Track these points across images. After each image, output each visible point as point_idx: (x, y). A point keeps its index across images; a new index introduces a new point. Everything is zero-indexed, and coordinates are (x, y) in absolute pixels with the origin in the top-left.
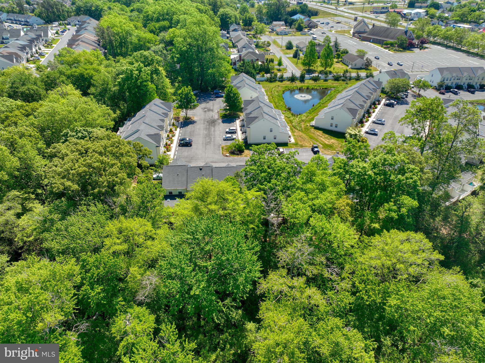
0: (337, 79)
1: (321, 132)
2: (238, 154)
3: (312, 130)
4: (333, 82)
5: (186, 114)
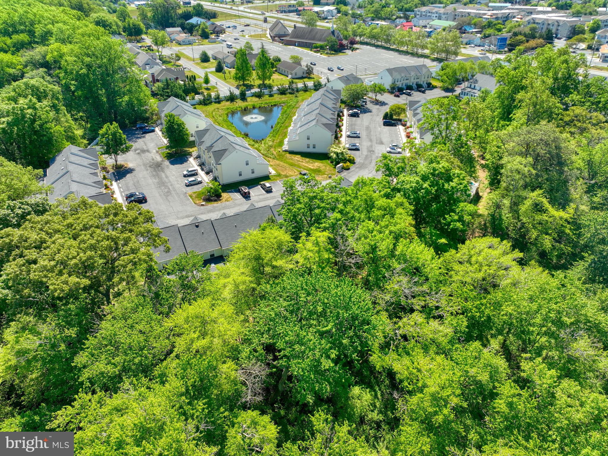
0: (282, 92)
1: (299, 156)
2: (215, 201)
3: (288, 155)
4: (280, 96)
5: (116, 161)
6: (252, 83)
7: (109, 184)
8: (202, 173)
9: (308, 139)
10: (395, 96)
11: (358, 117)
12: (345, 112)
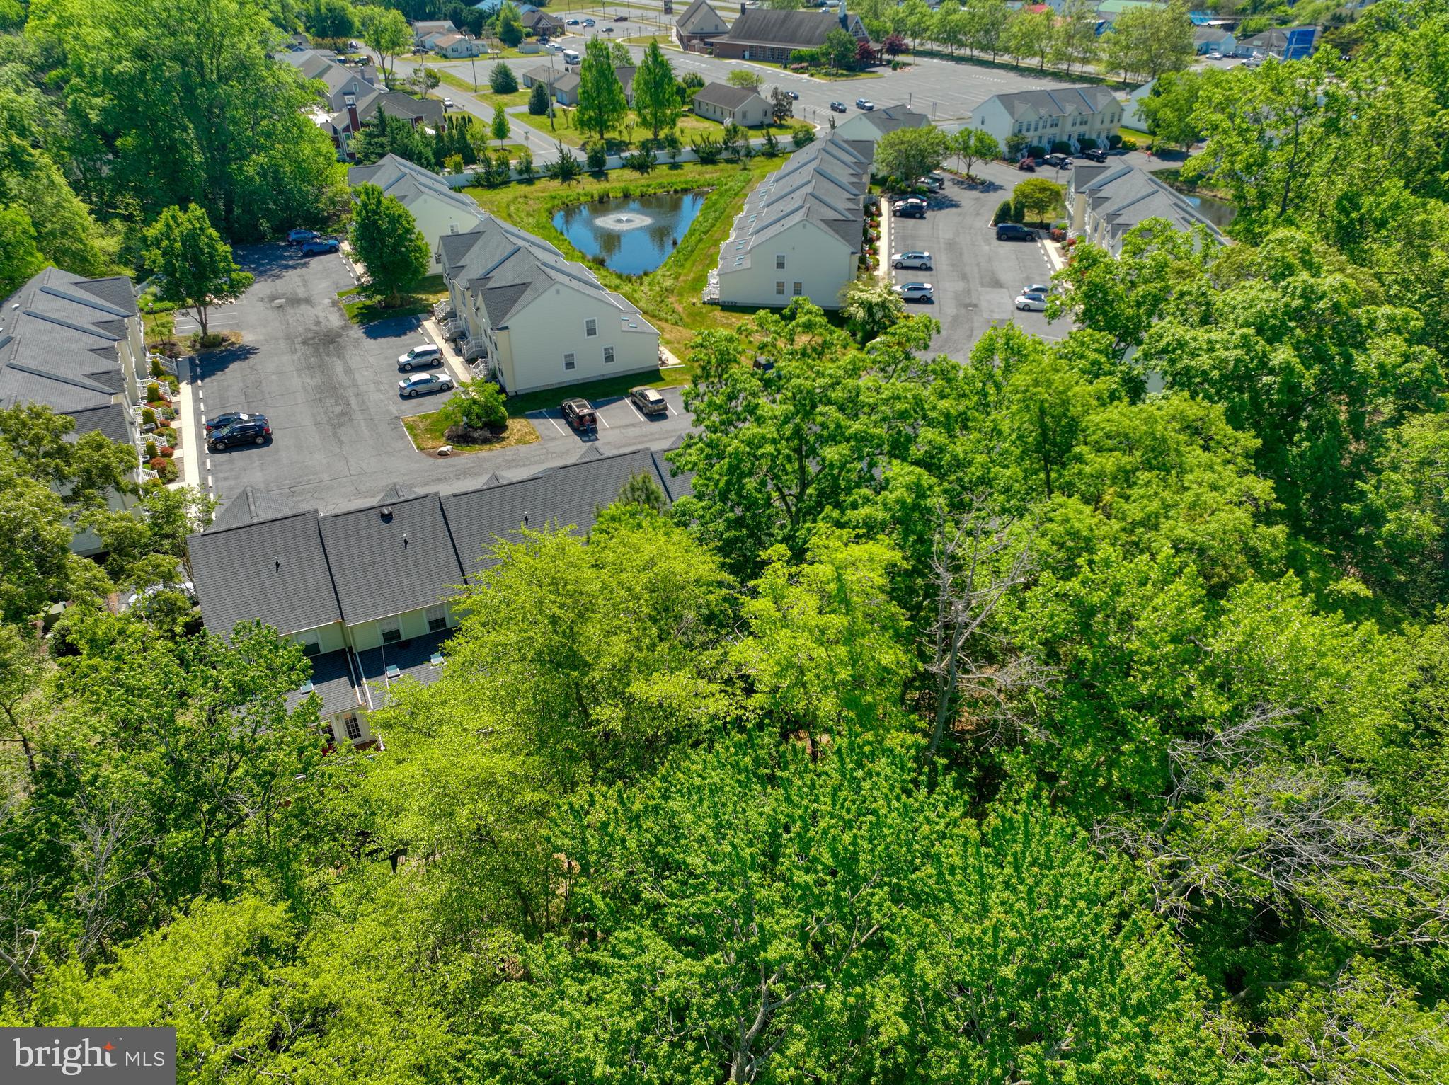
0: (707, 157)
1: (752, 317)
2: (486, 441)
3: (718, 314)
4: (699, 167)
5: (204, 326)
6: (625, 137)
7: (164, 387)
8: (455, 362)
9: (780, 265)
10: (1021, 168)
11: (922, 217)
12: (884, 205)
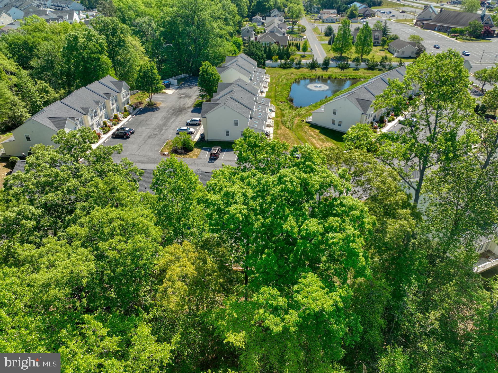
0: (372, 67)
1: (317, 131)
2: (181, 154)
3: (307, 128)
4: (366, 71)
5: (150, 99)
6: (349, 57)
7: (120, 115)
9: (335, 113)
